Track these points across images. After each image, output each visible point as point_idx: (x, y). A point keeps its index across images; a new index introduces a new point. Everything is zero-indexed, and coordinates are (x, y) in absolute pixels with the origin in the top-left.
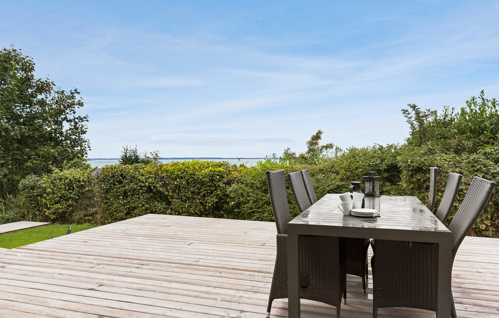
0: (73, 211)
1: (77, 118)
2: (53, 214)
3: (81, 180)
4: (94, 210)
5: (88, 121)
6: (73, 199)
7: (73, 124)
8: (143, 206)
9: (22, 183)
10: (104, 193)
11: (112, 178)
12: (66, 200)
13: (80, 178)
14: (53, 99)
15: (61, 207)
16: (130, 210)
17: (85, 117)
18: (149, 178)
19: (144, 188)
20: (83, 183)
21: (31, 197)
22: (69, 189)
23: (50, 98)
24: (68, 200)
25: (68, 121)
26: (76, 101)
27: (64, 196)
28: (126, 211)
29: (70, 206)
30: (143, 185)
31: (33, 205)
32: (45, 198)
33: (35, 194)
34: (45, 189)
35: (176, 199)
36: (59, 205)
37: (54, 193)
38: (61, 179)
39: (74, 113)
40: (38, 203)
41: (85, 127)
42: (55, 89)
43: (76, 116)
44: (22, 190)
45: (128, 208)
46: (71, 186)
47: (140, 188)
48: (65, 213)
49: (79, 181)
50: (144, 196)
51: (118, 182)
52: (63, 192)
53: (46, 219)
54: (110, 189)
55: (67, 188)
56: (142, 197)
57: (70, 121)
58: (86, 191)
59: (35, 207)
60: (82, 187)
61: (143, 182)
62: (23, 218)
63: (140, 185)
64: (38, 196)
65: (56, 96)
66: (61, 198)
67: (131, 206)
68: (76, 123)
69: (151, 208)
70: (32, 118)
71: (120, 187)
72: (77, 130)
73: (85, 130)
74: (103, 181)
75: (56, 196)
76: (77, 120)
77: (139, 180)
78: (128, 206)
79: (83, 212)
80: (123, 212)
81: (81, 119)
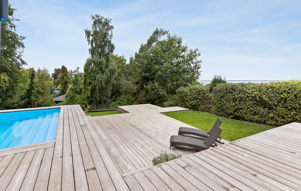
0: (199, 105)
1: (197, 62)
2: (190, 105)
3: (204, 90)
4: (210, 106)
5: (201, 62)
6: (200, 99)
7: (195, 64)
8: (248, 108)
9: (178, 90)
10: (219, 98)
11: (225, 90)
12: (196, 99)
13: (203, 89)
14: (187, 54)
15: (194, 102)
16: (237, 110)
17: (200, 61)
18: (254, 91)
19: (250, 98)
20: (205, 92)
21: (181, 96)
22: (198, 94)
23: (186, 54)
24: (197, 99)
25: (193, 63)
26: (197, 54)
27: (196, 97)
28: (234, 110)
29: (198, 102)
30: (249, 95)
31: (182, 100)
32: (187, 97)
33: (183, 95)
34: (187, 93)
35: (281, 107)
36: (193, 101)
37: (191, 95)
38: (194, 89)
39: (196, 59)
40: (184, 99)
41: (200, 65)
42: (189, 49)
43: (197, 60)
44: (178, 93)
45: (236, 108)
46: (199, 93)
47: (246, 97)
48: (195, 105)
49: (203, 91)
50: (249, 102)
51: (229, 92)
52: (196, 95)
53: (186, 107)
54: (224, 96)
55: (197, 94)
56: (248, 103)
57: (194, 63)
58: (206, 96)
59: (182, 101)
60: (205, 94)
61: (250, 94)
62: (176, 105)
63: (247, 95)
64: (184, 96)
65: (189, 52)
66: (194, 98)
67: (238, 108)
68: (196, 64)
69: (255, 110)
70: (179, 63)
71: (231, 95)
72: (197, 67)
73: (200, 67)
74: (220, 91)
75: (192, 97)
76: (197, 63)
77: (246, 92)
78: (236, 107)
79: (205, 106)
80: (232, 110)
81: (199, 62)
